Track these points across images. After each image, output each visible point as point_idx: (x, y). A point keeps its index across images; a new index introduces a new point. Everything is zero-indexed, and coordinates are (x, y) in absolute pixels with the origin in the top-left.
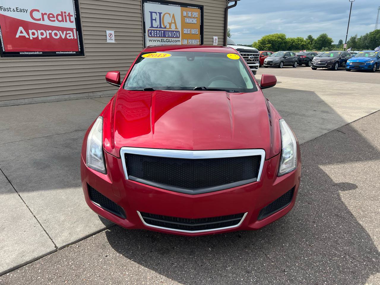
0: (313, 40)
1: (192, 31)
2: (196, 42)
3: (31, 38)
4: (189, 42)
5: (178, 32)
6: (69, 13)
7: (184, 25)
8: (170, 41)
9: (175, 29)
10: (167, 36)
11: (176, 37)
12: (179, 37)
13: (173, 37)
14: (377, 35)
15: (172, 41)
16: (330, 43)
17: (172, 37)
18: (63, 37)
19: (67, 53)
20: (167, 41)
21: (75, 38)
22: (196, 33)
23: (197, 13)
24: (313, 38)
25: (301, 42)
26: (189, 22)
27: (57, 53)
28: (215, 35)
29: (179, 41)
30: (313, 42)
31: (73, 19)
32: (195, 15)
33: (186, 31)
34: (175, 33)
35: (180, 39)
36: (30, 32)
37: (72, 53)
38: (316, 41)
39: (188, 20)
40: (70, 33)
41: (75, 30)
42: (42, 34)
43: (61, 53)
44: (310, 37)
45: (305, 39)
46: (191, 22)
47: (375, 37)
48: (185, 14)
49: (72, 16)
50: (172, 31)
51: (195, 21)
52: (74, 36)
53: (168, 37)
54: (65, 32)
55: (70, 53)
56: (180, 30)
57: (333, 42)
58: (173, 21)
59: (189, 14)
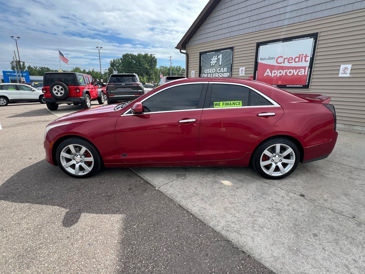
3: (272, 76)
6: (306, 55)
18: (295, 74)
19: (295, 86)
21: (306, 74)
27: (287, 86)
31: (308, 59)
36: (273, 72)
37: (299, 86)
40: (302, 71)
41: (307, 68)
42: (280, 73)
43: (290, 86)
49: (308, 56)
52: (305, 73)
54: (298, 70)
55: (298, 86)
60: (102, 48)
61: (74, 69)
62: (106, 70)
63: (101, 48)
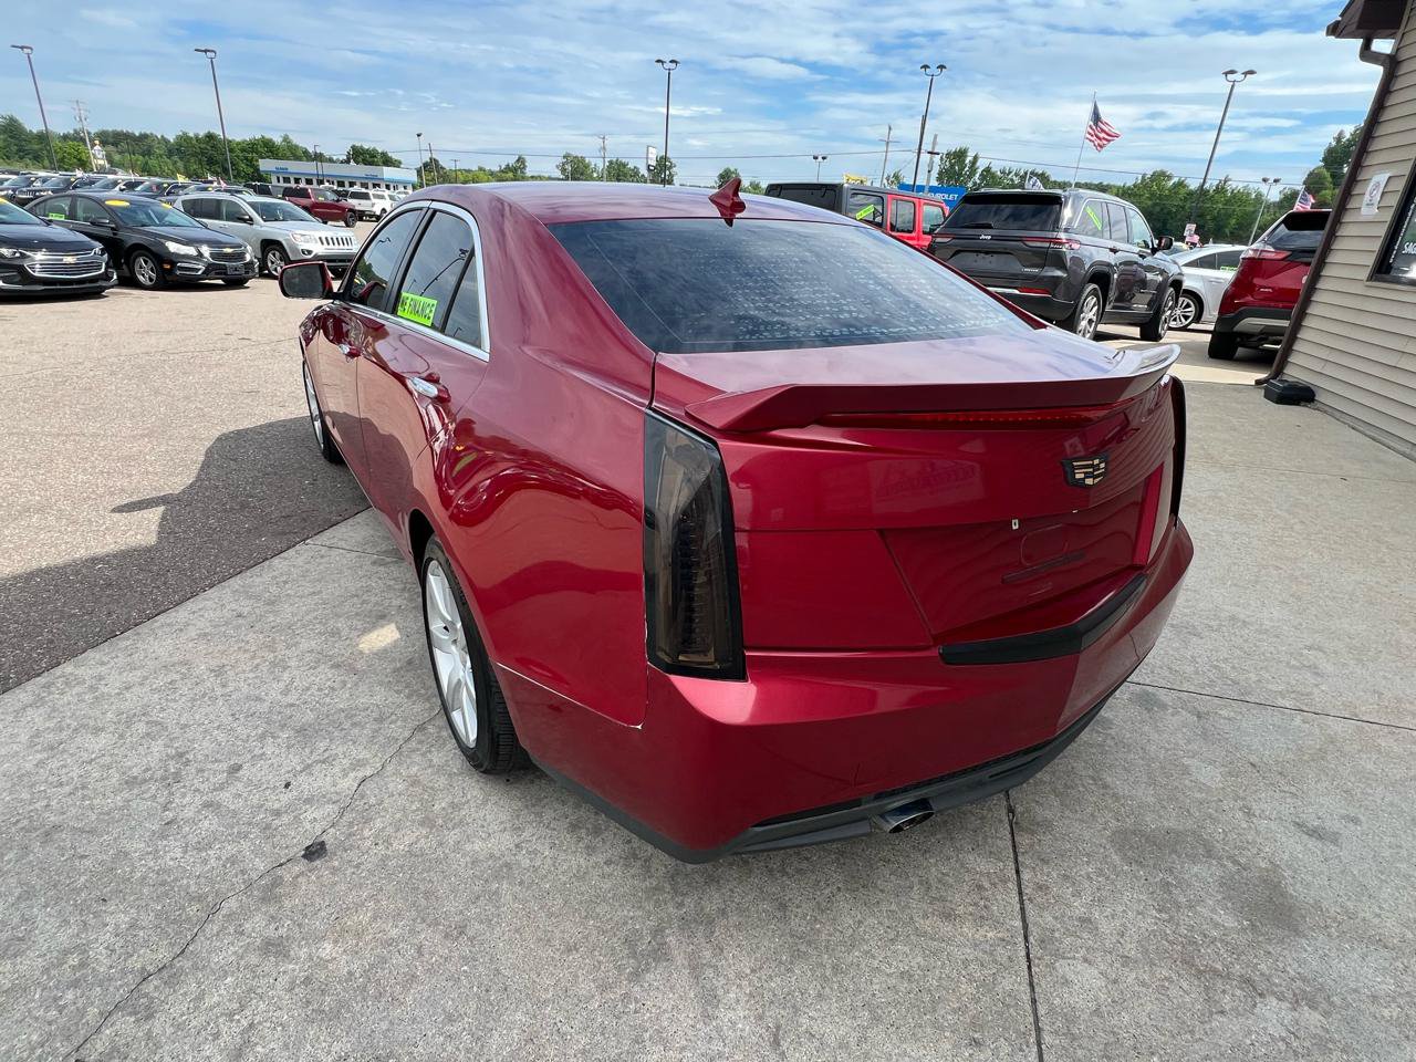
60: (1252, 72)
61: (1143, 177)
62: (1265, 180)
63: (1246, 73)
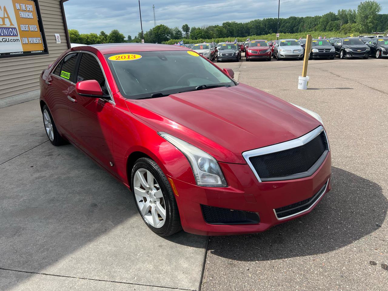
0: (106, 36)
1: (30, 28)
2: (37, 41)
4: (30, 41)
5: (15, 28)
7: (20, 20)
8: (8, 41)
9: (10, 25)
10: (2, 35)
11: (13, 35)
12: (17, 36)
13: (10, 36)
14: (159, 30)
15: (10, 40)
16: (123, 39)
17: (8, 36)
20: (4, 40)
22: (35, 30)
23: (32, 6)
24: (106, 34)
25: (96, 38)
26: (25, 16)
28: (57, 33)
29: (17, 40)
30: (107, 38)
32: (29, 8)
33: (23, 28)
34: (11, 30)
35: (19, 37)
38: (109, 37)
39: (23, 15)
44: (103, 33)
45: (98, 36)
46: (27, 16)
47: (158, 32)
48: (18, 7)
50: (7, 28)
51: (31, 16)
53: (4, 36)
56: (16, 26)
57: (125, 38)
58: (6, 16)
59: (23, 7)
